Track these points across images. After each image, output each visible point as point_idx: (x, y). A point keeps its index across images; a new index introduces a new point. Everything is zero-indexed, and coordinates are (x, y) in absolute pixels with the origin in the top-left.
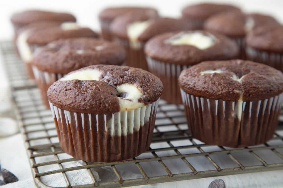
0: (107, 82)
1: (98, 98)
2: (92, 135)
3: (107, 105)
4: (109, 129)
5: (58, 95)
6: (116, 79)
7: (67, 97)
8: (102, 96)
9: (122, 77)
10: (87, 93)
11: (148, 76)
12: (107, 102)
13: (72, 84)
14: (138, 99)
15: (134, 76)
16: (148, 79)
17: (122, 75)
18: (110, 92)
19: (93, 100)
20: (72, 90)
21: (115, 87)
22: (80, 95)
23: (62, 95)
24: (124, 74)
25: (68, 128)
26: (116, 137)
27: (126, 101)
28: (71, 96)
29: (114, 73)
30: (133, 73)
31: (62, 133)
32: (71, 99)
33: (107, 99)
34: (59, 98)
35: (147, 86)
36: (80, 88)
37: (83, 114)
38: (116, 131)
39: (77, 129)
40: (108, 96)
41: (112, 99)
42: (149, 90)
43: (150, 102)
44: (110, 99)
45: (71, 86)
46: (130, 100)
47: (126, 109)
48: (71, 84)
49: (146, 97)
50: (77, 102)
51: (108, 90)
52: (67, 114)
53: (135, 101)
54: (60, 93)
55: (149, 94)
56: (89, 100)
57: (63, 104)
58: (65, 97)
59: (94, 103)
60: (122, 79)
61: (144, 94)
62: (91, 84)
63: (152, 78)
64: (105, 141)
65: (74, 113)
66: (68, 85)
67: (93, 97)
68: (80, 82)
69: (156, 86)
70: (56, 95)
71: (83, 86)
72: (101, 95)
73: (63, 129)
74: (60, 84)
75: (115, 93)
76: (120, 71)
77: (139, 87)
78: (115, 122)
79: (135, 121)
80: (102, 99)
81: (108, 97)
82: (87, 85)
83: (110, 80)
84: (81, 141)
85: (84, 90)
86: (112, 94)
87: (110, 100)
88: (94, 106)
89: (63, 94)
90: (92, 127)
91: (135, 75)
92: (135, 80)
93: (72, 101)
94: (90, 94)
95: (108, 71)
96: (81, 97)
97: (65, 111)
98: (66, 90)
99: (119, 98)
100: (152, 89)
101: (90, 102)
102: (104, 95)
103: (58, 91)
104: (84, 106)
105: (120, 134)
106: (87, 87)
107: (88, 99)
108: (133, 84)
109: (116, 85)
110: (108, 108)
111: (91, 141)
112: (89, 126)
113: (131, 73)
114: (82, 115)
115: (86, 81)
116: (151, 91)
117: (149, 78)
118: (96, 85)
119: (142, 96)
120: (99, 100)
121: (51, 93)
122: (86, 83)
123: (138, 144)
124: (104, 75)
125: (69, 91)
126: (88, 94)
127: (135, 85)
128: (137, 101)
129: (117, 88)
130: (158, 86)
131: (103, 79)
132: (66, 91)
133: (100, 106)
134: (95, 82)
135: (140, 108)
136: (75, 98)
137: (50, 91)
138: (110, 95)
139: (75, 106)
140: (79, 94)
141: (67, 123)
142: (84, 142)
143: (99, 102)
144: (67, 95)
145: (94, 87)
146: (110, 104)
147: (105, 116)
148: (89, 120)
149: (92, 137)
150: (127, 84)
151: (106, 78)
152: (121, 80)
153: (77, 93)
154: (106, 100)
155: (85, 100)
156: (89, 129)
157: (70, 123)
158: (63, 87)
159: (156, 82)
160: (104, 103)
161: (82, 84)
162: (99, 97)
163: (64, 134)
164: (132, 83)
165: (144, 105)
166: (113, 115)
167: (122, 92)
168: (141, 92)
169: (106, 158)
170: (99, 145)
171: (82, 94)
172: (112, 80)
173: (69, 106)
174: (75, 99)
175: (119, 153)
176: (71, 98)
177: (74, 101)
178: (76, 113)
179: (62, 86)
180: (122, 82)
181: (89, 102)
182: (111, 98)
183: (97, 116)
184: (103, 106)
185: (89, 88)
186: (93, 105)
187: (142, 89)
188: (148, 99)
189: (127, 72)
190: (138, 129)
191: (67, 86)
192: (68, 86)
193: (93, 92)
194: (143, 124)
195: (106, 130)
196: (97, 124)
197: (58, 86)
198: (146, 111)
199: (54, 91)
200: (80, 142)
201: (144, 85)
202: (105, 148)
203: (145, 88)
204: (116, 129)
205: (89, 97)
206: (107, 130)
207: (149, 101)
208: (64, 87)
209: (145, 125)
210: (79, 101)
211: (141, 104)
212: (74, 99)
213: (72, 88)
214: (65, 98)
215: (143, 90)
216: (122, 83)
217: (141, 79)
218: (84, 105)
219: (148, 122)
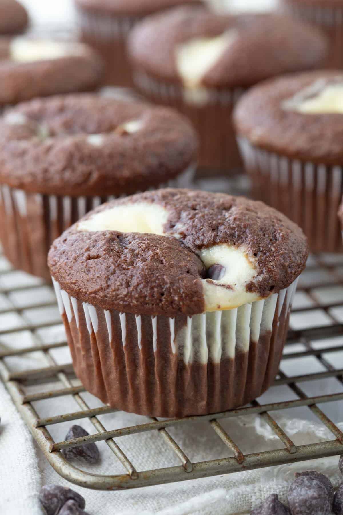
0: (181, 238)
1: (157, 281)
2: (144, 359)
3: (176, 298)
4: (181, 348)
5: (71, 267)
6: (200, 234)
7: (91, 275)
8: (165, 277)
9: (215, 229)
10: (134, 267)
11: (273, 226)
12: (177, 292)
13: (103, 242)
14: (245, 284)
15: (242, 227)
16: (273, 233)
17: (214, 222)
18: (186, 266)
19: (145, 286)
20: (101, 258)
21: (197, 252)
22: (118, 272)
23: (78, 269)
24: (220, 221)
25: (91, 342)
26: (196, 365)
27: (219, 288)
28: (97, 275)
29: (197, 216)
30: (240, 219)
31: (78, 349)
32: (98, 280)
33: (178, 285)
34: (73, 275)
35: (268, 254)
36: (118, 255)
37: (124, 315)
38: (196, 353)
39: (110, 345)
40: (180, 276)
41: (188, 284)
42: (271, 264)
43: (274, 291)
44: (184, 284)
45: (100, 248)
46: (229, 287)
47: (219, 307)
48: (101, 243)
49: (264, 280)
50: (112, 289)
51: (180, 261)
52: (90, 310)
53: (240, 288)
54: (76, 264)
55: (272, 274)
56: (138, 285)
57: (80, 289)
58: (85, 274)
59: (147, 292)
60: (215, 235)
61: (261, 273)
62: (144, 246)
63: (281, 231)
64: (172, 374)
65: (105, 311)
66: (92, 245)
67: (147, 279)
68: (121, 238)
69: (289, 252)
70: (67, 268)
71: (127, 248)
72: (164, 274)
73: (80, 342)
74: (77, 240)
75: (195, 268)
76: (211, 211)
77: (251, 255)
78: (193, 334)
79: (238, 330)
80: (167, 283)
81: (179, 280)
82: (135, 248)
83: (186, 234)
84: (118, 370)
85: (129, 260)
86: (188, 272)
87: (182, 286)
88: (147, 299)
89: (82, 266)
90: (143, 342)
91: (243, 224)
92: (242, 236)
93: (101, 285)
94: (139, 271)
95: (185, 211)
96: (120, 278)
97: (85, 305)
98: (89, 258)
99: (204, 282)
100: (280, 261)
101: (139, 290)
102: (169, 274)
103: (71, 259)
104: (126, 299)
105: (204, 360)
106: (135, 252)
107: (135, 282)
108: (238, 246)
109: (200, 247)
110: (178, 305)
111: (141, 372)
112: (137, 341)
113: (235, 219)
114: (122, 317)
115: (134, 236)
116: (276, 265)
117: (275, 232)
118: (154, 248)
119: (256, 278)
120: (160, 286)
121: (55, 261)
122: (132, 243)
123: (245, 381)
124: (175, 220)
125: (96, 260)
126: (135, 271)
127: (243, 248)
128: (245, 289)
129: (203, 253)
130: (295, 252)
131: (172, 231)
132: (89, 260)
133: (161, 301)
134: (153, 239)
135: (249, 303)
136: (108, 278)
137: (55, 256)
138: (184, 275)
139: (106, 296)
140: (116, 269)
141: (90, 331)
142: (126, 374)
143: (158, 292)
144: (90, 269)
145: (151, 253)
146: (184, 295)
147: (172, 322)
148: (136, 327)
149: (143, 364)
150: (224, 246)
151: (179, 229)
152: (210, 235)
153: (112, 267)
154: (174, 287)
155: (128, 285)
156: (137, 345)
157: (96, 331)
158: (82, 249)
159: (289, 241)
160: (171, 294)
161: (124, 245)
162: (159, 279)
163: (83, 353)
164: (237, 244)
165: (260, 298)
166: (190, 321)
167: (211, 263)
168: (255, 268)
169: (172, 409)
170: (158, 382)
171: (124, 271)
172: (192, 234)
173: (93, 295)
174: (107, 282)
175: (202, 399)
176: (98, 277)
177: (104, 285)
178: (108, 311)
179: (80, 246)
180: (213, 241)
181: (136, 289)
182: (185, 281)
183: (154, 321)
184: (167, 301)
185: (139, 256)
186: (145, 297)
187: (257, 259)
188: (268, 283)
189: (227, 215)
190: (246, 348)
191: (91, 247)
192: (94, 246)
193: (146, 267)
194: (257, 338)
195: (174, 349)
196: (155, 338)
197: (72, 245)
198: (264, 308)
199: (64, 257)
200: (117, 372)
201: (262, 251)
202: (172, 388)
203: (263, 258)
204: (196, 348)
205: (138, 278)
206: (176, 352)
207: (272, 288)
208: (84, 250)
209: (262, 338)
210: (117, 287)
211: (253, 296)
212: (105, 282)
213: (102, 253)
214: (87, 277)
215: (260, 262)
216: (213, 243)
217: (257, 235)
218: (126, 296)
219: (268, 332)
